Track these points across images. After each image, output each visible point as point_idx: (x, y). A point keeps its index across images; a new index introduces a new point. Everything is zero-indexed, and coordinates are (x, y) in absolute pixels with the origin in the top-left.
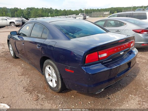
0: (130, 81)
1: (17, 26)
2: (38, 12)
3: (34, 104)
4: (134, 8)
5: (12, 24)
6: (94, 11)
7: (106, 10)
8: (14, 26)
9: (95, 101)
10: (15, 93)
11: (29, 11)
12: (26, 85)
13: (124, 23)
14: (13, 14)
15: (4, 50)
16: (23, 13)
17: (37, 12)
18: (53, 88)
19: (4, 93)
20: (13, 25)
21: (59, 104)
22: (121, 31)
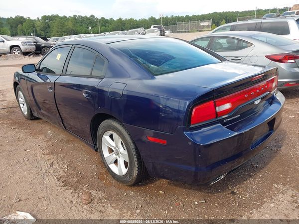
0: (271, 158)
1: (25, 54)
2: (66, 23)
3: (85, 211)
4: (260, 13)
5: (15, 50)
6: (180, 19)
7: (203, 18)
8: (19, 53)
9: (207, 199)
10: (42, 190)
11: (47, 23)
12: (61, 172)
13: (247, 43)
14: (13, 28)
15: (5, 104)
16: (35, 27)
17: (64, 24)
18: (120, 176)
19: (18, 190)
20: (17, 52)
21: (137, 208)
22: (243, 58)
